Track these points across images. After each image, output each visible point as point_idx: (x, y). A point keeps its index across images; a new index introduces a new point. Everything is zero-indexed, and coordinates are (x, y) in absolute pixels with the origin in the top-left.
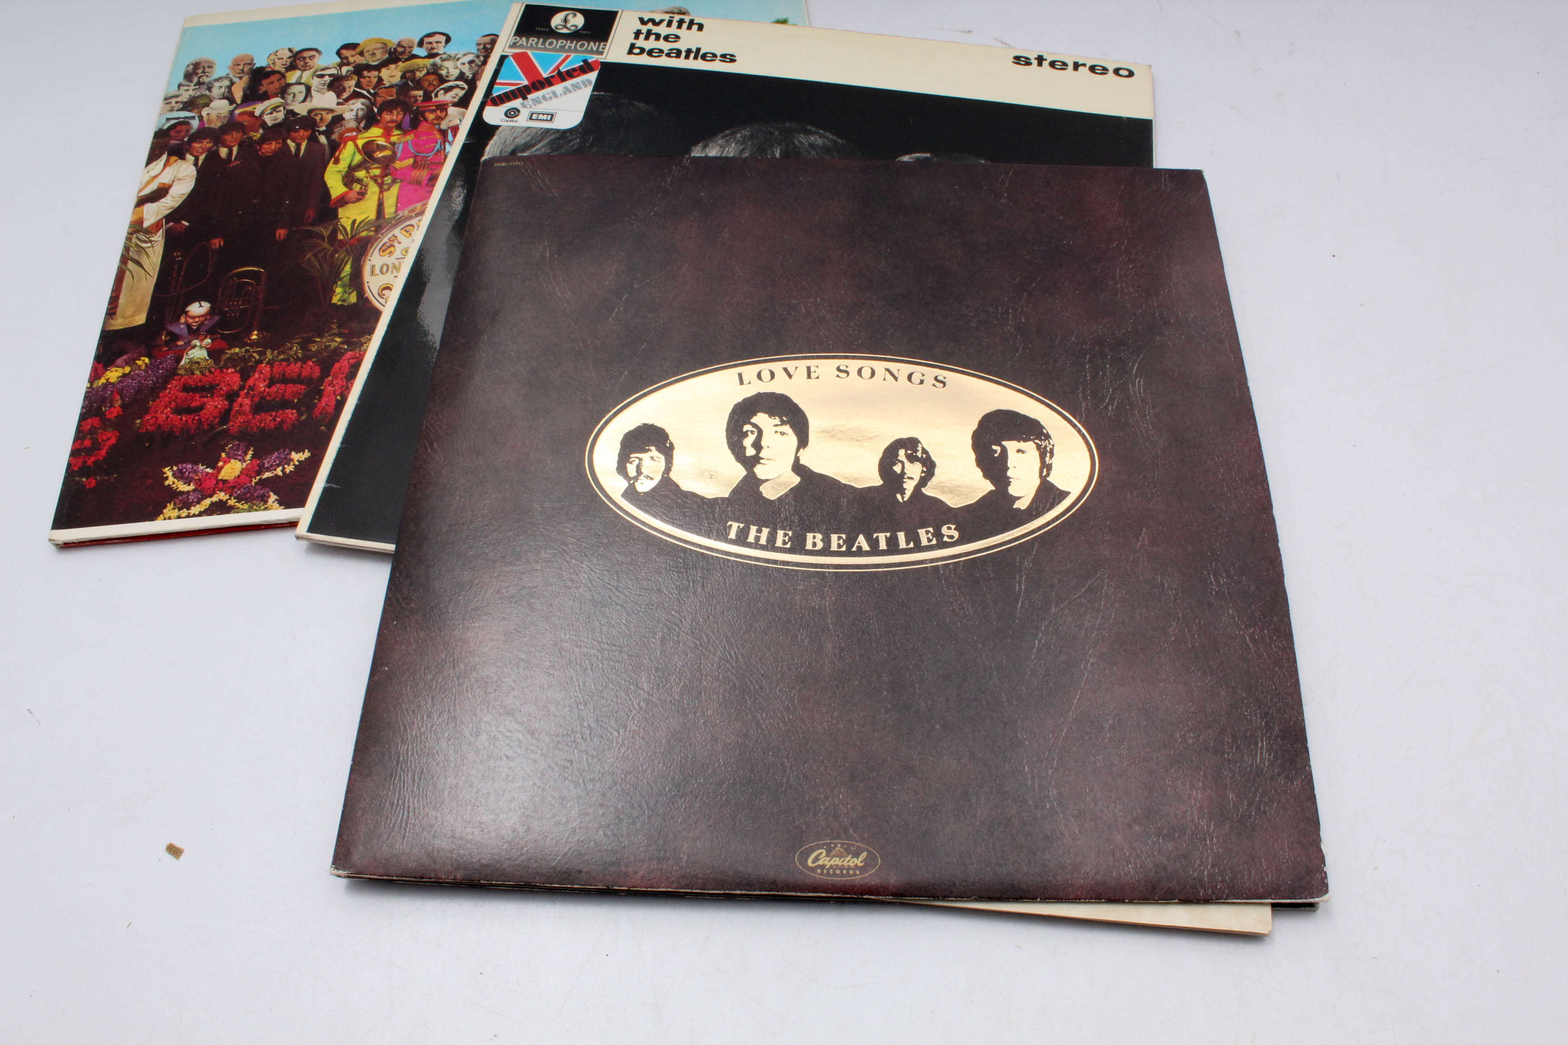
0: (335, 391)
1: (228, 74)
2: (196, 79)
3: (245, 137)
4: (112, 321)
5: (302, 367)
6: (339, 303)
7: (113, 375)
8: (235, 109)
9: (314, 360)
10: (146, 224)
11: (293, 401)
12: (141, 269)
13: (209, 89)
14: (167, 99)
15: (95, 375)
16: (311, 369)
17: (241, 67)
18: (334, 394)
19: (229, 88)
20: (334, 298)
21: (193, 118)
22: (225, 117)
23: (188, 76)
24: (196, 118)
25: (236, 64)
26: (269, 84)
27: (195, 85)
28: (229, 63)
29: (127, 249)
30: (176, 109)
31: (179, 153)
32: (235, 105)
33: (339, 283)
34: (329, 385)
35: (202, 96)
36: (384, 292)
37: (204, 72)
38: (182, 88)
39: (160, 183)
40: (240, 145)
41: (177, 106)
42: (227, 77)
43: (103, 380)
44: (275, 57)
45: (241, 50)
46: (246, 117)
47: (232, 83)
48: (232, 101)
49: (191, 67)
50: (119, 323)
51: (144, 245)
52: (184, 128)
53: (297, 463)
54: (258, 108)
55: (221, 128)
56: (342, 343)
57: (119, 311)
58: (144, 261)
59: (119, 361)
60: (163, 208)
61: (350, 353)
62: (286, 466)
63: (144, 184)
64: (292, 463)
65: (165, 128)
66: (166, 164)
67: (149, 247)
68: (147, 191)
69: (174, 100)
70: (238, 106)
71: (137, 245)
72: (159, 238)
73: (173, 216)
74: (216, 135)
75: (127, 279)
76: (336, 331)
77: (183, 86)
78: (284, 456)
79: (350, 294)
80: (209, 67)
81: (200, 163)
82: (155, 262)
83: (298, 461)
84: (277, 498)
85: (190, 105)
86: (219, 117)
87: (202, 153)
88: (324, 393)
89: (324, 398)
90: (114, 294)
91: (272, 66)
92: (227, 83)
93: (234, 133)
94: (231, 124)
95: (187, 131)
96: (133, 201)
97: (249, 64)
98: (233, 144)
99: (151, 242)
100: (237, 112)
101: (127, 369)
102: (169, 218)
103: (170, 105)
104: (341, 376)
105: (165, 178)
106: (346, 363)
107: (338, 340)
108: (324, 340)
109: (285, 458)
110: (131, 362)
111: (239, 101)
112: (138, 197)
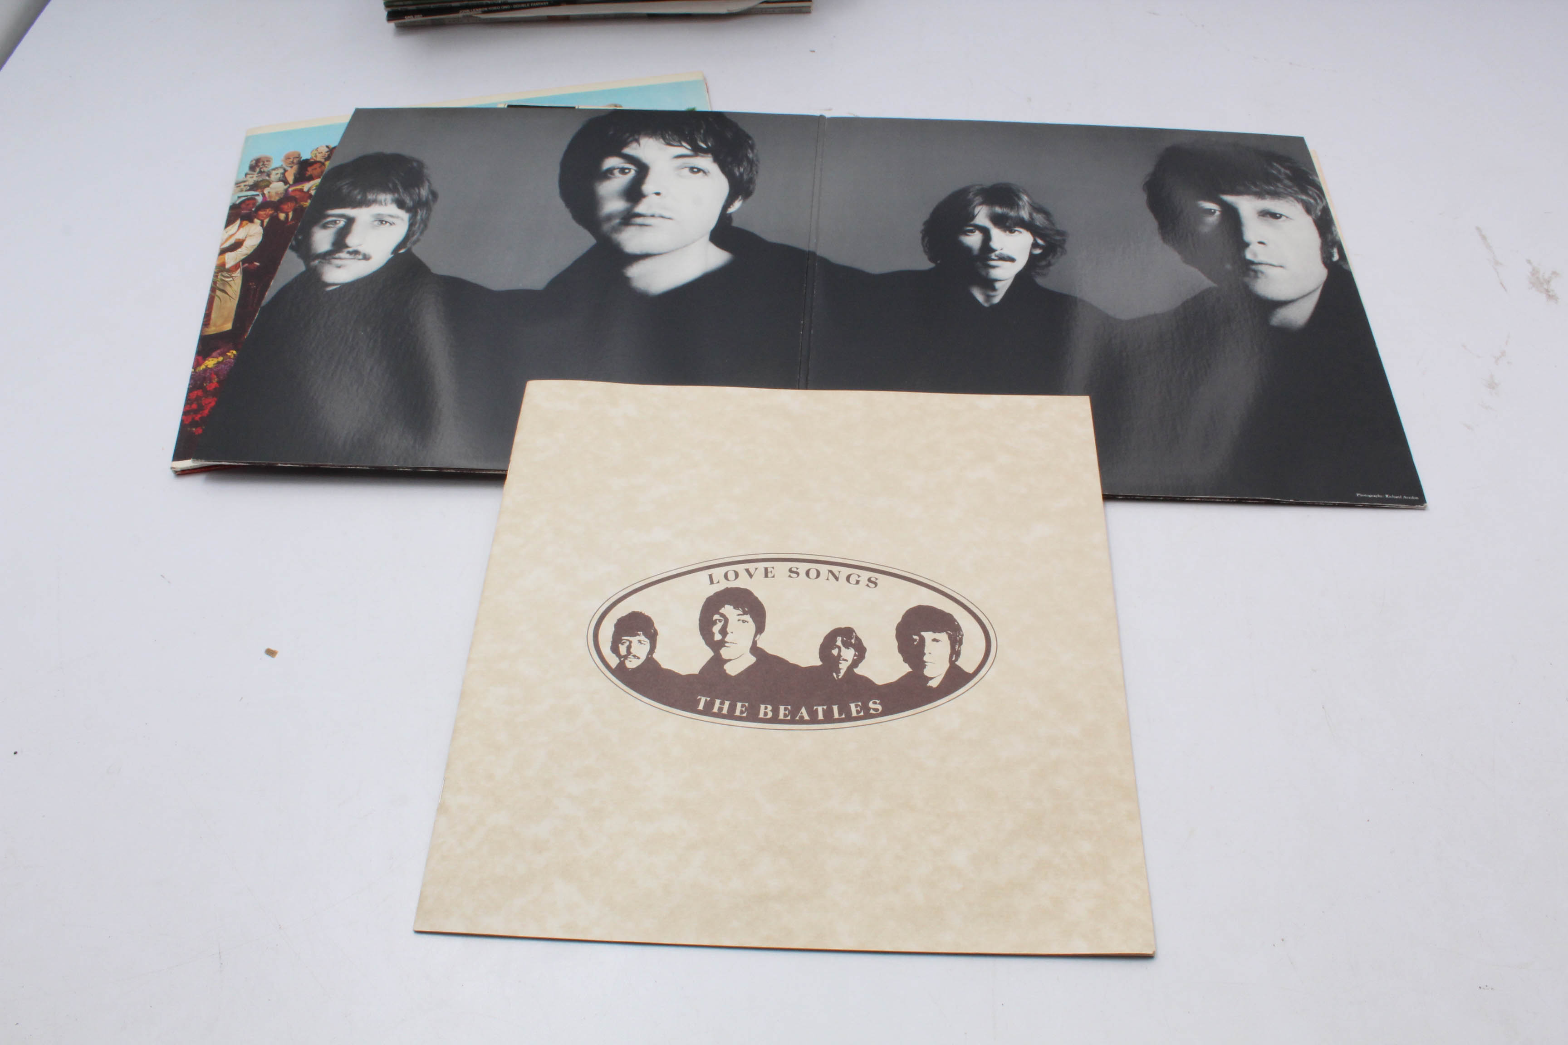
1: (282, 165)
2: (258, 170)
3: (297, 205)
4: (207, 329)
7: (211, 363)
8: (289, 187)
10: (228, 266)
12: (227, 295)
13: (269, 175)
14: (238, 184)
15: (197, 364)
17: (291, 160)
19: (284, 174)
21: (258, 195)
22: (281, 193)
23: (252, 168)
24: (260, 195)
25: (287, 158)
26: (313, 169)
27: (258, 174)
28: (282, 157)
29: (214, 283)
30: (244, 190)
31: (249, 218)
32: (288, 185)
35: (263, 181)
37: (264, 164)
38: (248, 176)
39: (236, 239)
40: (295, 211)
41: (245, 188)
42: (281, 167)
43: (203, 367)
44: (316, 152)
45: (291, 147)
46: (298, 193)
47: (285, 171)
48: (285, 182)
49: (254, 162)
50: (212, 330)
51: (227, 279)
52: (252, 202)
54: (306, 187)
55: (279, 201)
57: (212, 322)
58: (228, 289)
59: (214, 354)
60: (239, 255)
63: (224, 240)
65: (237, 203)
66: (240, 226)
67: (231, 281)
68: (227, 245)
69: (243, 184)
70: (291, 186)
71: (222, 280)
72: (238, 274)
73: (248, 259)
74: (277, 206)
75: (216, 300)
77: (249, 174)
80: (267, 161)
81: (265, 224)
82: (236, 290)
85: (255, 187)
86: (277, 194)
87: (265, 218)
90: (207, 312)
91: (314, 158)
92: (281, 171)
93: (289, 204)
94: (286, 198)
95: (254, 204)
96: (217, 251)
97: (297, 158)
98: (288, 211)
99: (232, 277)
100: (290, 190)
101: (221, 359)
102: (244, 261)
103: (240, 188)
105: (240, 235)
110: (223, 354)
111: (291, 182)
112: (220, 249)
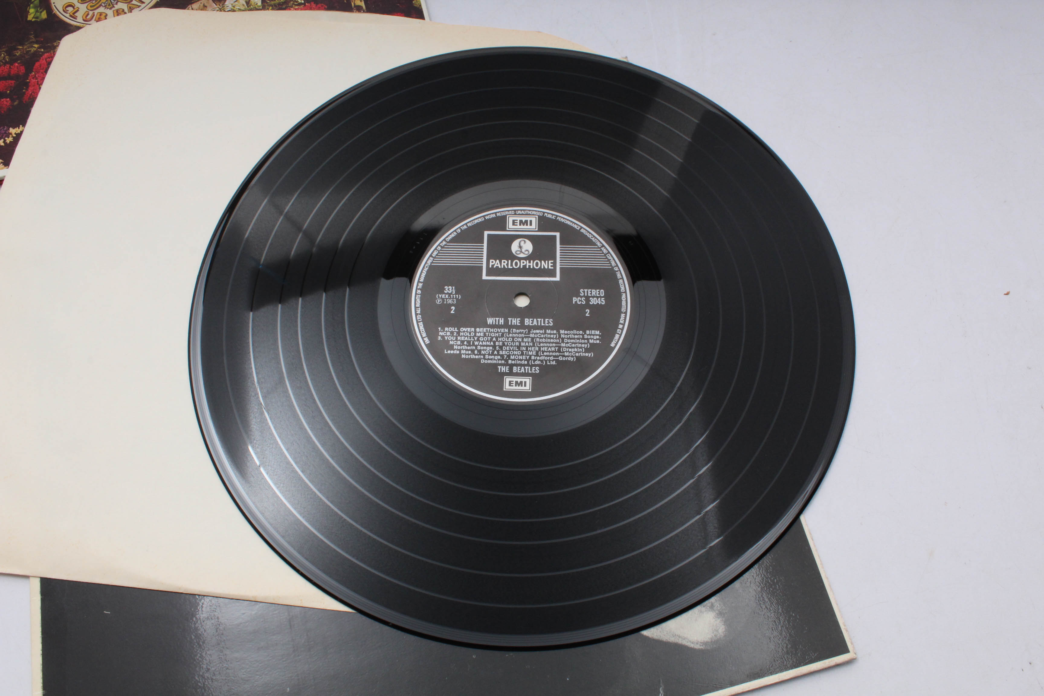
0: (38, 82)
5: (10, 67)
6: (33, 20)
9: (19, 62)
11: (6, 92)
16: (18, 69)
18: (38, 84)
20: (29, 16)
33: (31, 5)
34: (33, 78)
36: (67, 9)
53: (15, 135)
56: (39, 48)
61: (46, 55)
62: (6, 138)
64: (11, 136)
76: (34, 40)
78: (4, 132)
79: (41, 12)
83: (15, 134)
84: (2, 161)
88: (30, 84)
89: (30, 88)
104: (41, 71)
106: (44, 61)
107: (36, 46)
108: (25, 47)
109: (5, 133)
